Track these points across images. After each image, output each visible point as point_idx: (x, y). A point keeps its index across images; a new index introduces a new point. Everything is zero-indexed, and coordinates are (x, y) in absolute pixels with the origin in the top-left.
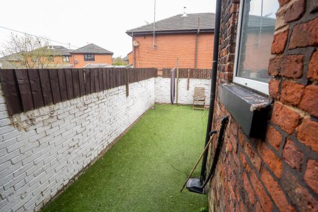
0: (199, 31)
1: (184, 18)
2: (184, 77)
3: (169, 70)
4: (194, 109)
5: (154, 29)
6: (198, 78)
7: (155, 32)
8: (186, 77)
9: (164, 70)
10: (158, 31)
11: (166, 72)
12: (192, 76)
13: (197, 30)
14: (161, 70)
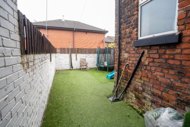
0: (75, 29)
1: (63, 22)
2: (74, 53)
3: (64, 49)
4: (83, 71)
5: (47, 25)
6: (81, 53)
7: (47, 26)
8: (75, 53)
9: (61, 49)
10: (49, 27)
11: (63, 50)
12: (78, 53)
13: (74, 29)
14: (59, 49)
